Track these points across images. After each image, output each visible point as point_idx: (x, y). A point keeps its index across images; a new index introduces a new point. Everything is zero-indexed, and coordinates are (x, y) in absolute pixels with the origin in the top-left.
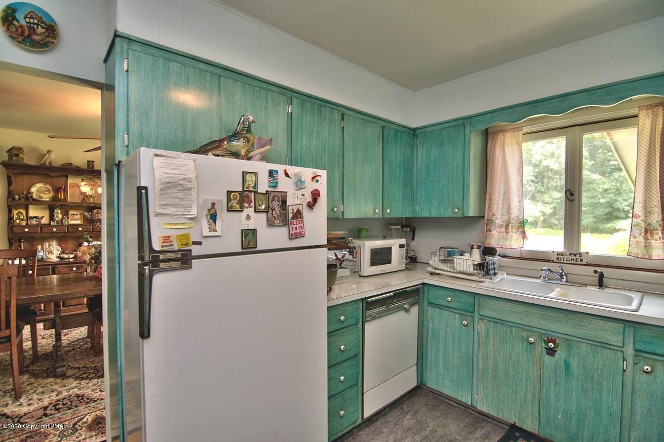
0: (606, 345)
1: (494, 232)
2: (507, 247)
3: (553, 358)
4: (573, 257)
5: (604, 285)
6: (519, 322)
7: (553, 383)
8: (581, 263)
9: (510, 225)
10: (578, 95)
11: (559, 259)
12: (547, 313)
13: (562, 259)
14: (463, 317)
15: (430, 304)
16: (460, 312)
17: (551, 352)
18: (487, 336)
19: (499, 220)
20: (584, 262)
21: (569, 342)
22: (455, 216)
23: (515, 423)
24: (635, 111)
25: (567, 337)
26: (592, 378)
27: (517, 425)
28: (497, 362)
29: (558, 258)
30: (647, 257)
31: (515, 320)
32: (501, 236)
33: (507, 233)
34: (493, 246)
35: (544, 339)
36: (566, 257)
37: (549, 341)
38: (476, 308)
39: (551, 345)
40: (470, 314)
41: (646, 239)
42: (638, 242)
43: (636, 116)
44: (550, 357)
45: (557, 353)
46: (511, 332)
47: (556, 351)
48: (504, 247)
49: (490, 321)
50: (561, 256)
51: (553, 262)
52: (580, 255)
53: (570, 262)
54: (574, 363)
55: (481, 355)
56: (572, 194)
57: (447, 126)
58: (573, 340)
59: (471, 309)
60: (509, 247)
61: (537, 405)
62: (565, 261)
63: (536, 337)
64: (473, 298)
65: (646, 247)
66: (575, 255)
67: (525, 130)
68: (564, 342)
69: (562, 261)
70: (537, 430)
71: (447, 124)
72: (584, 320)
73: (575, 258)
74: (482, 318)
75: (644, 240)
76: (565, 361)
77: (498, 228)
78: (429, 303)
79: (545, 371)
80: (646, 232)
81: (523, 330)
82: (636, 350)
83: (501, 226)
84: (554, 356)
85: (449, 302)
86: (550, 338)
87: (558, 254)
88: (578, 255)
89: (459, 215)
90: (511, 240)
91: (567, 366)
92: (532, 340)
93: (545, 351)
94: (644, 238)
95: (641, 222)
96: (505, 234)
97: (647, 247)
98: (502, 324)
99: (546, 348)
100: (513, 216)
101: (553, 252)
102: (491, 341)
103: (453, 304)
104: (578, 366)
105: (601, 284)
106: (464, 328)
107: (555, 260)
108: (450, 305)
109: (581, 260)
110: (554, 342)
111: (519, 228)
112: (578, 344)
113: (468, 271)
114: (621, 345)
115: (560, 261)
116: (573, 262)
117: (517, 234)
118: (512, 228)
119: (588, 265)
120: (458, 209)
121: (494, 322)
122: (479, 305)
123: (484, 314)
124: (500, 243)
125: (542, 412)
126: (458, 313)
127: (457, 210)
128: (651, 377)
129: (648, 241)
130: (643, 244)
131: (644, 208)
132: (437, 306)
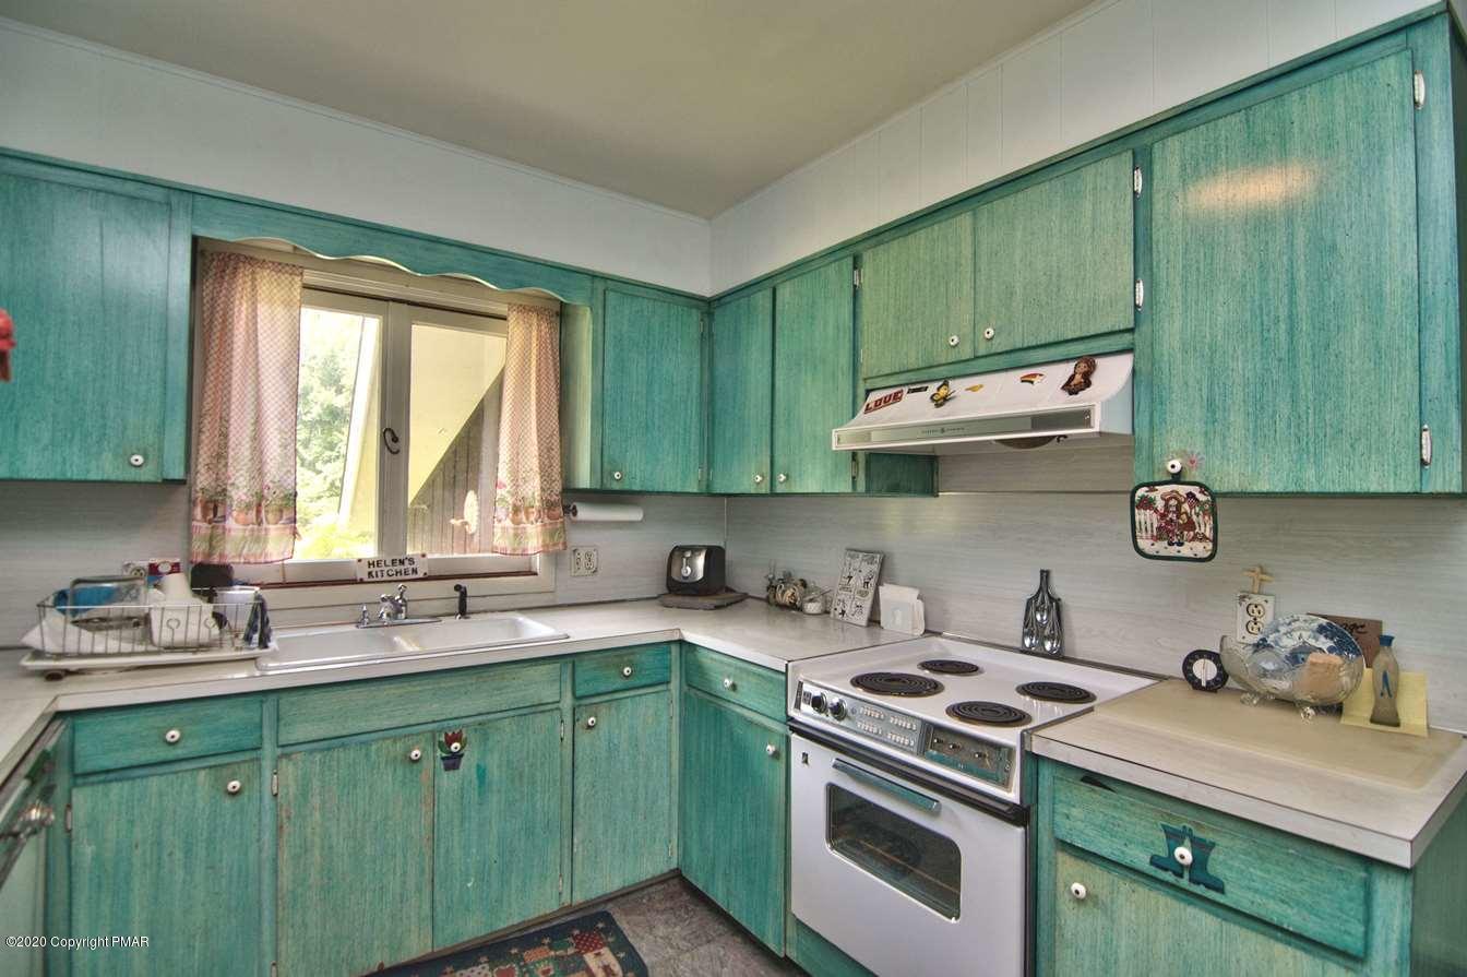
0: (537, 708)
1: (230, 523)
2: (259, 560)
3: (456, 771)
4: (399, 568)
5: (468, 609)
6: (386, 724)
7: (457, 822)
8: (414, 576)
9: (263, 503)
10: (453, 249)
11: (374, 574)
12: (443, 685)
13: (379, 574)
14: (225, 772)
15: (80, 781)
16: (212, 761)
17: (452, 762)
18: (304, 793)
19: (240, 490)
20: (420, 575)
21: (484, 725)
22: (131, 475)
23: (382, 965)
24: (502, 309)
25: (480, 718)
26: (521, 776)
27: (387, 965)
28: (331, 847)
29: (370, 573)
30: (519, 552)
31: (377, 725)
32: (247, 533)
33: (259, 525)
34: (228, 561)
35: (440, 742)
36: (386, 569)
37: (449, 741)
38: (266, 732)
39: (455, 746)
40: (247, 756)
41: (516, 522)
42: (503, 528)
43: (505, 319)
44: (451, 772)
45: (463, 760)
46: (367, 755)
47: (462, 755)
48: (252, 560)
49: (311, 752)
50: (377, 569)
51: (362, 582)
52: (411, 561)
53: (394, 578)
54: (493, 763)
55: (285, 855)
56: (395, 439)
57: (100, 186)
58: (490, 721)
59: (248, 741)
60: (262, 560)
61: (427, 891)
62: (386, 578)
63: (422, 745)
64: (258, 705)
65: (516, 535)
66: (402, 562)
67: (311, 277)
68: (476, 730)
69: (380, 579)
70: (430, 944)
71: (100, 179)
72: (507, 676)
73: (402, 568)
74: (286, 750)
75: (512, 525)
76: (478, 766)
77: (241, 511)
78: (76, 776)
79: (443, 807)
80: (516, 510)
81: (395, 740)
82: (576, 698)
83: (248, 507)
84: (458, 768)
85: (170, 744)
86: (450, 734)
87: (369, 564)
88: (407, 562)
89: (148, 475)
90: (266, 541)
91: (482, 773)
92: (415, 753)
93: (440, 765)
94: (513, 521)
95: (507, 495)
96: (256, 527)
97: (518, 535)
98: (343, 745)
99: (443, 758)
100: (267, 481)
101: (360, 560)
102: (316, 801)
103: (185, 747)
104: (500, 766)
105: (463, 611)
106: (228, 802)
107: (366, 579)
108: (179, 752)
109: (415, 571)
110: (457, 738)
111: (281, 511)
112: (498, 724)
113: (204, 638)
114: (557, 699)
115: (375, 579)
116: (399, 577)
117: (278, 526)
118: (267, 512)
119: (427, 578)
120: (146, 457)
121: (322, 750)
122: (278, 720)
123: (293, 738)
124: (245, 551)
125: (437, 898)
126: (204, 768)
127: (141, 460)
128: (594, 732)
129: (522, 525)
130: (511, 532)
131: (510, 472)
132: (111, 776)
